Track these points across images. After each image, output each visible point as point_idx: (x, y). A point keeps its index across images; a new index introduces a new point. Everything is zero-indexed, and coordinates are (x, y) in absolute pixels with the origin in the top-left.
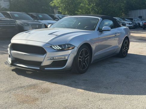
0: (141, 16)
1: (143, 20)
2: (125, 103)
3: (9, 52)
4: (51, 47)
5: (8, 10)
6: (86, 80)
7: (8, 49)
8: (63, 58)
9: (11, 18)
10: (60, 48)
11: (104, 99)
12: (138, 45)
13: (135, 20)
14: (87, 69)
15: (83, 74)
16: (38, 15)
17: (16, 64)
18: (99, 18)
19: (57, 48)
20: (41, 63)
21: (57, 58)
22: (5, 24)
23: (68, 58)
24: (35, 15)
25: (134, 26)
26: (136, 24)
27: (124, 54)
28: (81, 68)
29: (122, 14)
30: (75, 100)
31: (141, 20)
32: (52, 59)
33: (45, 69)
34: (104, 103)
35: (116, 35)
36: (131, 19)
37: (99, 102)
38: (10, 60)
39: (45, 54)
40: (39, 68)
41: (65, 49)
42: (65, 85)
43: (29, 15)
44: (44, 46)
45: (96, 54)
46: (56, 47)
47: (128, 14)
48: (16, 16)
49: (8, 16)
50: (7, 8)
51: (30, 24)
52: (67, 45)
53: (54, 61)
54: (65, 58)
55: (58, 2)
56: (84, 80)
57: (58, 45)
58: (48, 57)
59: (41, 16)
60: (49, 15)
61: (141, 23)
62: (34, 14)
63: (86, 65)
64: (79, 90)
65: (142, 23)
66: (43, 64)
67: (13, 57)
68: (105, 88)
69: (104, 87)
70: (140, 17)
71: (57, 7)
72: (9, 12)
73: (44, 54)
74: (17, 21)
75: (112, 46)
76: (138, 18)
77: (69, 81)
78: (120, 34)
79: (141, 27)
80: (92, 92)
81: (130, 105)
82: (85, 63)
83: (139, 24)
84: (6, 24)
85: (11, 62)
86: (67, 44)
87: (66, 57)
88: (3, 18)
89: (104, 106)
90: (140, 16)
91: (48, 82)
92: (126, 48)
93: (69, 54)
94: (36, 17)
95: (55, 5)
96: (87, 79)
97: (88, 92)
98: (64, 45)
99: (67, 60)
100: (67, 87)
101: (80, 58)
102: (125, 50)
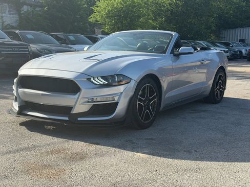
0: (244, 38)
1: (248, 45)
2: (224, 176)
3: (15, 92)
4: (89, 80)
5: (16, 28)
6: (152, 139)
7: (14, 87)
8: (111, 100)
9: (21, 41)
10: (104, 81)
11: (185, 170)
12: (241, 84)
13: (233, 46)
14: (153, 120)
15: (147, 130)
16: (67, 36)
17: (26, 112)
18: (174, 34)
19: (100, 82)
20: (71, 108)
21: (99, 99)
22: (10, 51)
23: (119, 98)
24: (62, 37)
25: (233, 55)
26: (235, 52)
27: (217, 96)
28: (142, 118)
29: (212, 35)
30: (132, 171)
31: (244, 46)
32: (90, 101)
33: (79, 119)
34: (186, 177)
35: (202, 63)
36: (227, 45)
37: (177, 176)
38: (16, 107)
39: (79, 93)
40: (67, 119)
41: (114, 84)
42: (114, 147)
43: (52, 35)
44: (76, 78)
45: (169, 95)
46: (97, 80)
47: (221, 36)
48: (30, 37)
49: (15, 36)
50: (14, 25)
51: (53, 50)
52: (116, 78)
53: (94, 105)
54: (114, 100)
55: (102, 17)
56: (147, 139)
57: (102, 77)
58: (83, 98)
59: (72, 38)
60: (86, 37)
61: (244, 51)
62: (61, 35)
63: (151, 114)
64: (138, 154)
65: (246, 51)
66: (75, 111)
67: (22, 101)
68: (187, 152)
69: (185, 151)
70: (242, 41)
71: (100, 24)
72: (17, 31)
73: (77, 93)
74: (31, 45)
75: (192, 82)
76: (238, 42)
77: (120, 141)
78: (208, 62)
79: (245, 58)
80: (162, 159)
81: (232, 180)
82: (150, 111)
83: (241, 52)
84: (13, 51)
85: (18, 109)
86: (117, 75)
87: (116, 99)
88: (8, 40)
89: (185, 181)
90: (241, 38)
91: (83, 143)
92: (221, 88)
93: (122, 93)
94: (65, 40)
95: (97, 21)
96: (154, 138)
97: (155, 157)
98: (113, 77)
99: (117, 103)
100: (117, 150)
101: (140, 100)
102: (219, 89)
